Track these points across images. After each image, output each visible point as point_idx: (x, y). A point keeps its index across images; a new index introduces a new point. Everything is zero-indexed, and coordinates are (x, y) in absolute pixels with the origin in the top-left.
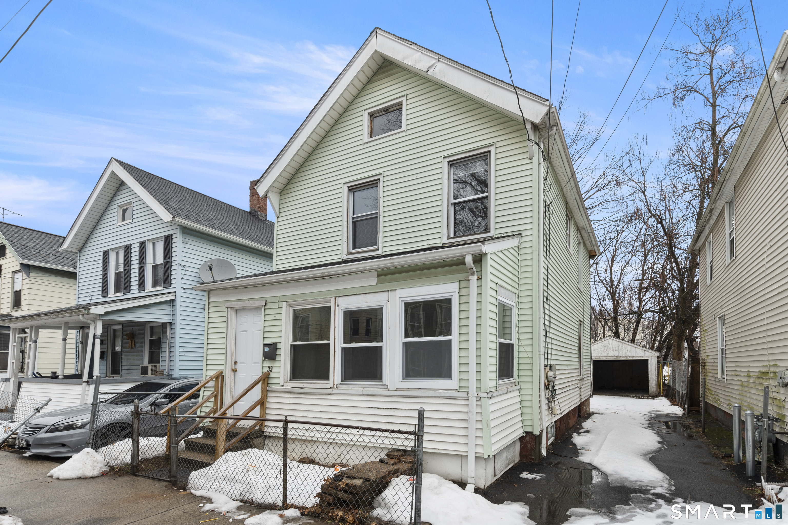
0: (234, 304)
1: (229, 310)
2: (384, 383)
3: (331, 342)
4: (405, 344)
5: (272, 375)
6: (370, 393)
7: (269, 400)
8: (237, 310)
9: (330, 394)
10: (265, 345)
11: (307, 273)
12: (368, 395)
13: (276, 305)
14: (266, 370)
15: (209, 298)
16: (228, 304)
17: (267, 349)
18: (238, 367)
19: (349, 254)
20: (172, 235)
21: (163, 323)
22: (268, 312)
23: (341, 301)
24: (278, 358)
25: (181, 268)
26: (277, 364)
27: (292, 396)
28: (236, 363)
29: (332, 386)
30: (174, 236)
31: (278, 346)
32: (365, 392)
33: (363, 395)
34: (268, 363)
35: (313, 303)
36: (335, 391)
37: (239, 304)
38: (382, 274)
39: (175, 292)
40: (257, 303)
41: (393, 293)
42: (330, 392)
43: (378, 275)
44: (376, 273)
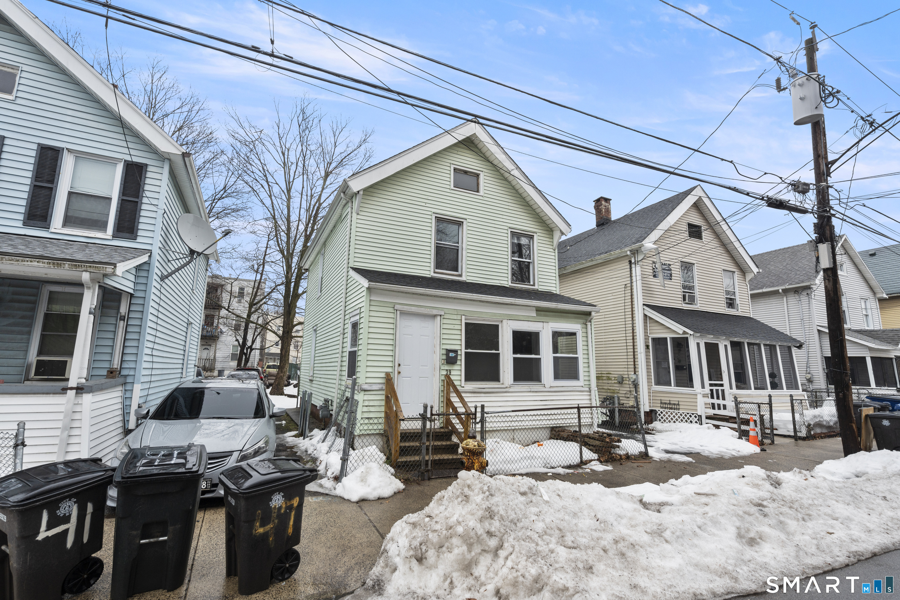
0: (404, 308)
1: (399, 312)
2: (543, 383)
3: (501, 352)
4: (554, 357)
5: (452, 378)
6: (536, 390)
8: (403, 313)
9: (506, 392)
11: (499, 300)
12: (533, 392)
13: (455, 317)
14: (444, 373)
16: (397, 307)
17: (452, 355)
18: (401, 369)
19: (435, 272)
20: (146, 165)
22: (442, 321)
23: (507, 322)
24: (456, 363)
25: (162, 218)
26: (455, 368)
27: (473, 395)
28: (399, 365)
29: (507, 386)
30: (150, 169)
31: (459, 353)
32: (532, 390)
33: (530, 392)
34: (447, 367)
35: (484, 320)
36: (511, 390)
38: (539, 310)
39: (150, 251)
40: (435, 312)
41: (546, 324)
42: (505, 391)
43: (537, 310)
44: (534, 308)
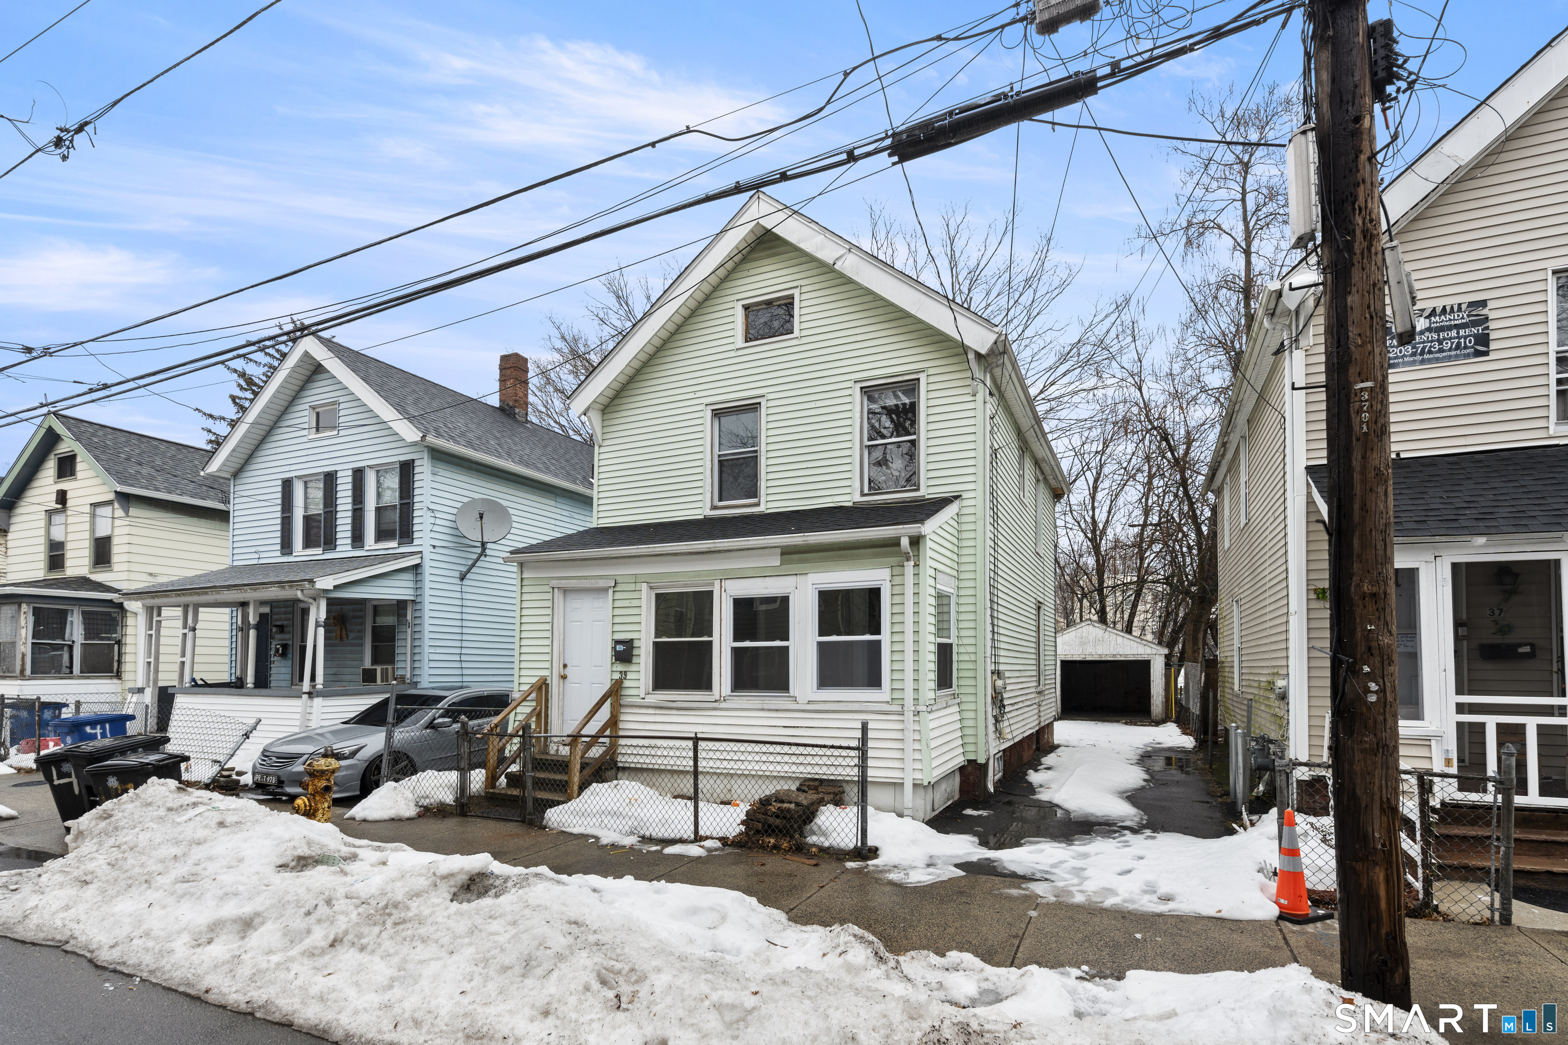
0: (564, 583)
1: (556, 590)
2: (792, 694)
3: (715, 639)
4: (820, 644)
5: (626, 684)
6: (773, 707)
7: (623, 717)
8: (565, 591)
9: (715, 709)
10: (617, 642)
12: (768, 710)
13: (632, 587)
14: (617, 676)
15: (522, 572)
16: (554, 583)
17: (620, 648)
18: (568, 671)
19: (714, 508)
20: (413, 461)
21: (399, 601)
22: (618, 596)
23: (728, 584)
24: (635, 660)
25: (430, 514)
26: (633, 668)
27: (658, 712)
28: (565, 666)
29: (717, 698)
30: (417, 463)
31: (636, 644)
32: (766, 707)
33: (762, 709)
34: (620, 667)
35: (686, 586)
36: (723, 705)
37: (573, 583)
38: (787, 552)
39: (421, 552)
40: (602, 583)
41: (803, 577)
42: (715, 706)
43: (782, 554)
44: (779, 551)
